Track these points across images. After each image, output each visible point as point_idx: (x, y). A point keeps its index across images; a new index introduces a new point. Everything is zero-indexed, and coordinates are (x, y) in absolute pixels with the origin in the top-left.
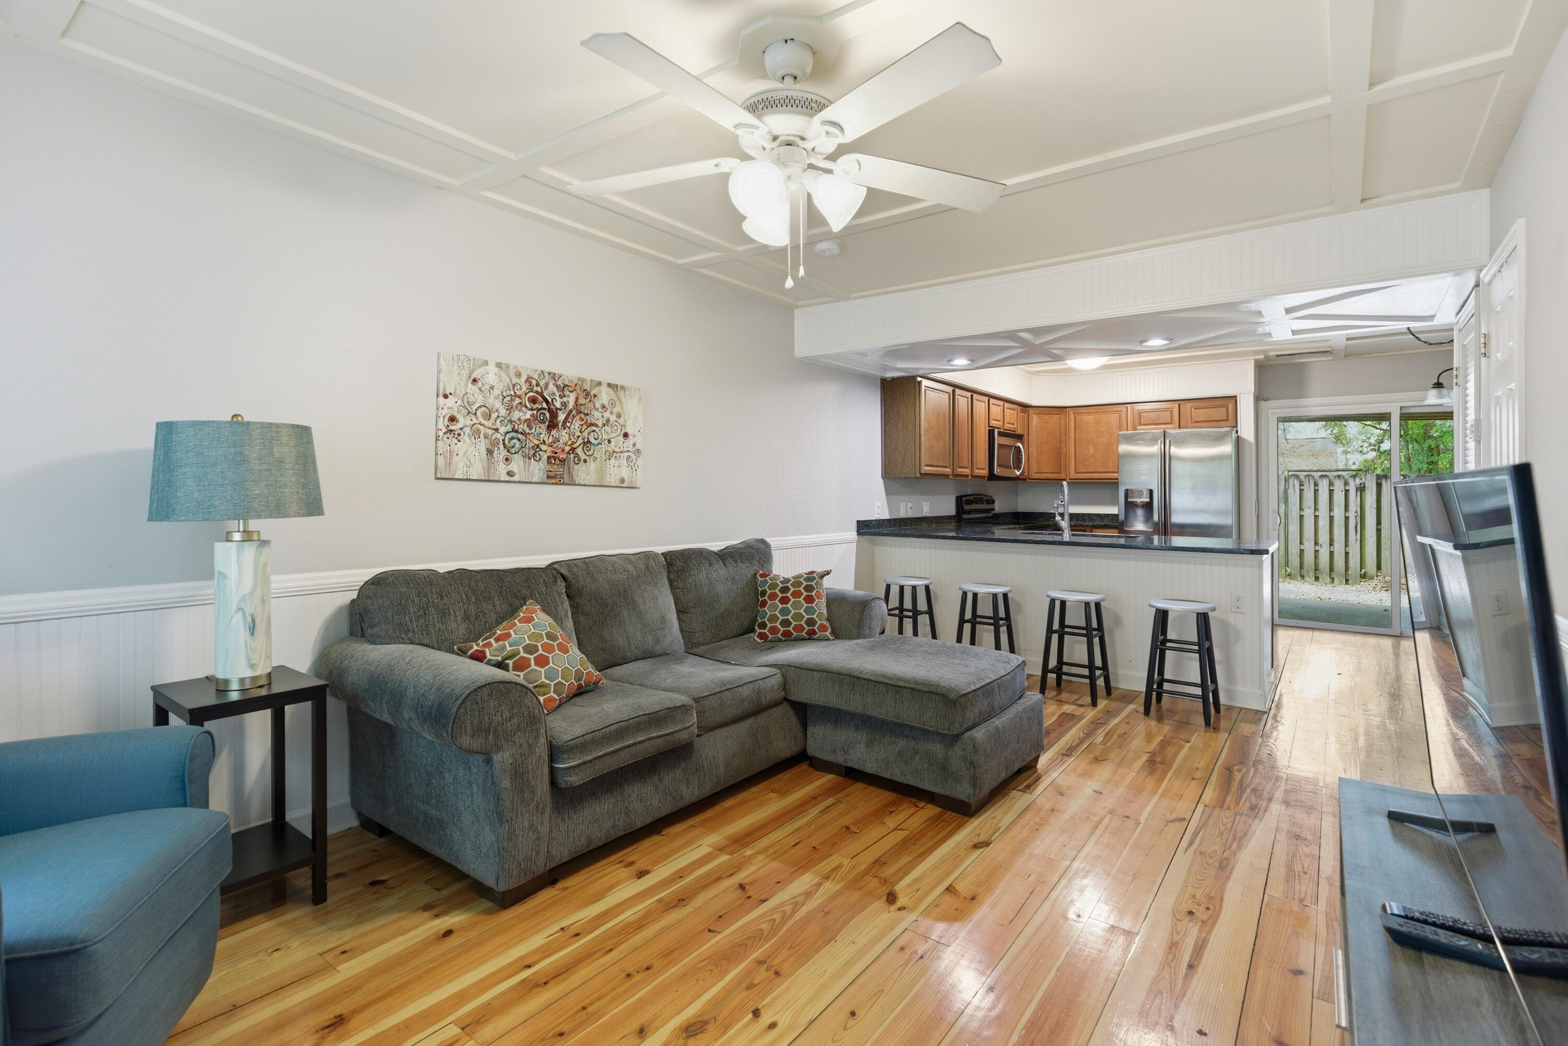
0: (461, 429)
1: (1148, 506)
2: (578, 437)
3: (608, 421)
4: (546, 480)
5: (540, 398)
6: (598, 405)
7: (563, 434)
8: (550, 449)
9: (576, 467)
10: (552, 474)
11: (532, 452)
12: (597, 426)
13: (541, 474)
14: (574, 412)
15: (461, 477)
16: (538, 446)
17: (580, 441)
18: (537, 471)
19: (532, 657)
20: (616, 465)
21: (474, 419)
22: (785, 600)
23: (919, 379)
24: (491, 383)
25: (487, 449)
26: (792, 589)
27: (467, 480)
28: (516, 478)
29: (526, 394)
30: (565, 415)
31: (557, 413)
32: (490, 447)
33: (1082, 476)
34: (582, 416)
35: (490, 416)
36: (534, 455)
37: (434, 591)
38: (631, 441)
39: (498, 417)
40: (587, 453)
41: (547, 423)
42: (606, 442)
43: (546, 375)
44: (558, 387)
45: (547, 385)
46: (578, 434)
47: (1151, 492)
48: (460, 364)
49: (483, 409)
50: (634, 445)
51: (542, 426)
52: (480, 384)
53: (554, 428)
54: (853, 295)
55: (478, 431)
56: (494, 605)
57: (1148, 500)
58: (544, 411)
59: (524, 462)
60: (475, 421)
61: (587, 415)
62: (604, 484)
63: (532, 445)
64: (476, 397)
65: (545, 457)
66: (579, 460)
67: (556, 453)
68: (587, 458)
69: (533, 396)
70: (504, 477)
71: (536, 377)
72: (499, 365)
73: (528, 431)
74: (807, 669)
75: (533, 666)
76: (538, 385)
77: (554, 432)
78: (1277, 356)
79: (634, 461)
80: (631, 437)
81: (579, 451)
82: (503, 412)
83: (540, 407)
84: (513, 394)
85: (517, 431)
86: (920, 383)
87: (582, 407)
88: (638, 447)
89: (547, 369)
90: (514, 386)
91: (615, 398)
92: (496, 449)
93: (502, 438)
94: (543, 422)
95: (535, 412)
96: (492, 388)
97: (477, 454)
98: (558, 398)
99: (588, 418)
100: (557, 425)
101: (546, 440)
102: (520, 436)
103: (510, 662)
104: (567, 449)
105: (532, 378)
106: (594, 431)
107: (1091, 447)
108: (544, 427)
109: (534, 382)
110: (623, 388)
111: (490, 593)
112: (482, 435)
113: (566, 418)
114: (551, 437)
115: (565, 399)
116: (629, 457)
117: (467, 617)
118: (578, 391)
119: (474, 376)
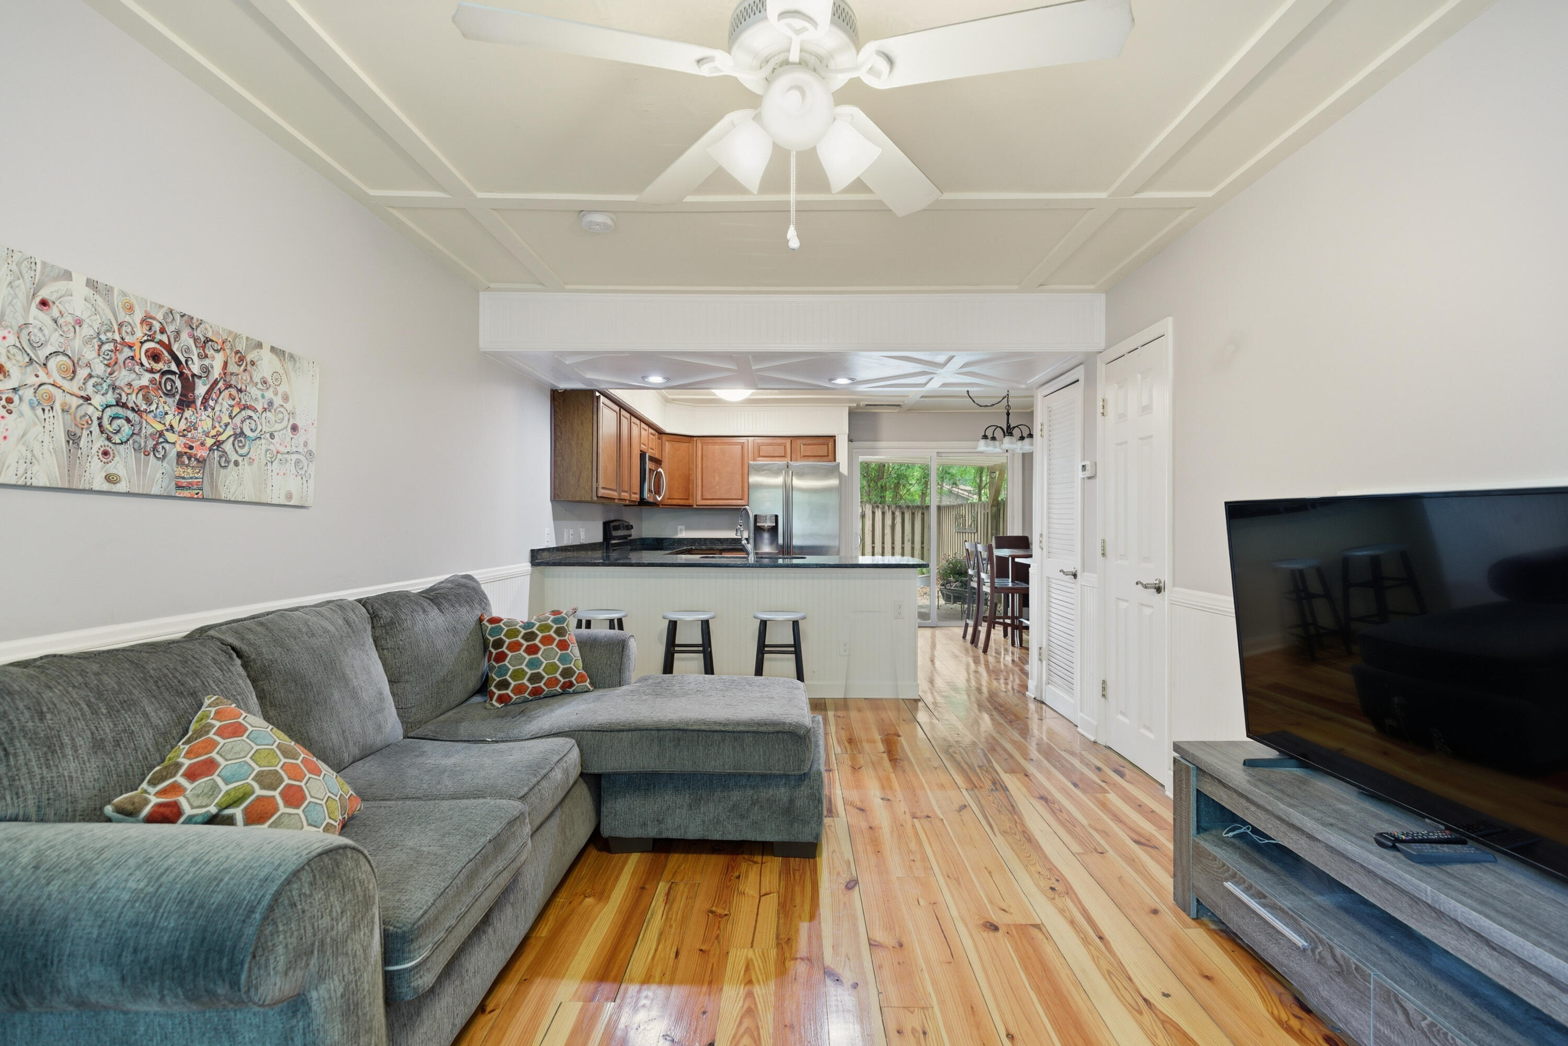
0: (15, 390)
1: (774, 530)
2: (227, 425)
3: (271, 403)
4: (174, 492)
5: (166, 353)
6: (257, 379)
7: (204, 417)
8: (183, 440)
9: (222, 471)
10: (184, 482)
11: (151, 443)
12: (255, 410)
13: (166, 481)
14: (221, 385)
15: (13, 482)
16: (161, 434)
17: (229, 432)
18: (159, 475)
19: (276, 794)
20: (281, 473)
21: (41, 373)
22: (532, 650)
23: (597, 394)
24: (78, 313)
25: (68, 433)
26: (540, 635)
27: (24, 487)
28: (122, 487)
29: (142, 343)
30: (207, 387)
31: (194, 382)
32: (73, 429)
33: (709, 502)
34: (233, 391)
35: (74, 372)
36: (154, 448)
37: (21, 706)
38: (301, 437)
39: (90, 376)
40: (241, 451)
41: (178, 397)
42: (268, 436)
43: (178, 317)
44: (196, 340)
45: (178, 333)
46: (226, 419)
47: (776, 517)
48: (14, 268)
49: (61, 358)
50: (306, 444)
51: (170, 400)
52: (55, 312)
53: (188, 407)
54: (568, 287)
55: (51, 398)
56: (145, 715)
57: (774, 524)
58: (173, 377)
59: (138, 460)
60: (43, 378)
61: (240, 391)
62: (264, 501)
63: (150, 430)
64: (46, 332)
65: (172, 454)
66: (228, 461)
67: (191, 448)
68: (240, 459)
69: (154, 349)
70: (99, 483)
71: (160, 317)
72: (92, 284)
73: (144, 407)
74: (611, 731)
75: (283, 809)
76: (163, 331)
77: (188, 413)
78: (867, 405)
79: (305, 468)
80: (301, 431)
81: (228, 447)
82: (99, 369)
83: (166, 368)
84: (119, 340)
85: (124, 406)
86: (598, 398)
87: (234, 378)
88: (310, 447)
89: (179, 308)
90: (120, 325)
91: (281, 371)
92: (85, 433)
93: (99, 414)
94: (169, 394)
95: (157, 376)
96: (79, 322)
97: (47, 439)
98: (195, 358)
99: (242, 395)
100: (194, 402)
101: (175, 425)
102: (131, 415)
103: (237, 813)
104: (210, 442)
105: (154, 318)
106: (250, 417)
107: (717, 475)
108: (172, 402)
109: (157, 326)
110: (292, 356)
111: (131, 693)
112: (57, 406)
113: (209, 392)
114: (183, 421)
115: (207, 362)
116: (298, 462)
117: (98, 745)
118: (228, 351)
119: (44, 294)
